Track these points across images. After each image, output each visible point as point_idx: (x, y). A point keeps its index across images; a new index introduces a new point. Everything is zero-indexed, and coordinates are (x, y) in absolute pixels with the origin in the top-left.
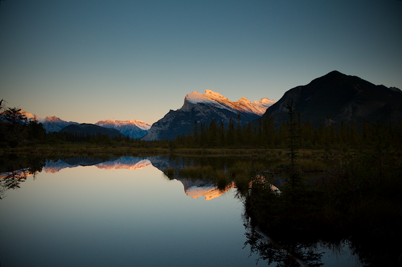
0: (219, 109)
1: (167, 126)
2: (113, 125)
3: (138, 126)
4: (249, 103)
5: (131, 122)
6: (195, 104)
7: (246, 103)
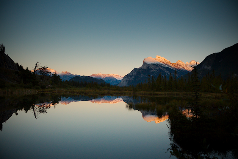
0: (164, 67)
1: (133, 78)
2: (101, 77)
3: (115, 78)
4: (183, 64)
5: (111, 75)
6: (150, 65)
7: (181, 63)
